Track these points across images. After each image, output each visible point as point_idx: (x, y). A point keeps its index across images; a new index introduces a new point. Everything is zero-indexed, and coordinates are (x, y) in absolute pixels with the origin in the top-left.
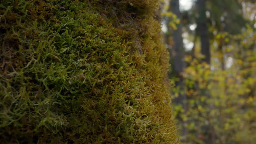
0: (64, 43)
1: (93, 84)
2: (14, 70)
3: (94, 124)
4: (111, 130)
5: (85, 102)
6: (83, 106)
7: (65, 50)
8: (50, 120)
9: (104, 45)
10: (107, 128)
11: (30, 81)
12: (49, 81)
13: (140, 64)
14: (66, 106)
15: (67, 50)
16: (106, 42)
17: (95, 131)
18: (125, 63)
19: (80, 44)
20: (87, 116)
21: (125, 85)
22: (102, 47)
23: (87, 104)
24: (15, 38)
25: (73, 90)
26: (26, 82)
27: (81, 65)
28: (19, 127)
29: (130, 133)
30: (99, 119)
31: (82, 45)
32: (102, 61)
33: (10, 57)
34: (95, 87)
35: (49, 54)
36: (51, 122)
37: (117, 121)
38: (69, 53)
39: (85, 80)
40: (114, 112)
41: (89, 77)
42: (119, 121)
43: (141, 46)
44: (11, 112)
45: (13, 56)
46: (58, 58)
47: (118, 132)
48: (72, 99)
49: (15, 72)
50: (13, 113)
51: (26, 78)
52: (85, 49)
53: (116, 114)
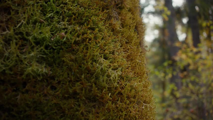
0: (49, 10)
1: (72, 42)
2: (7, 29)
3: (73, 73)
4: (88, 78)
5: (66, 56)
6: (64, 59)
7: (50, 15)
8: (35, 68)
9: (83, 11)
10: (84, 76)
11: (20, 39)
12: (35, 38)
13: (116, 29)
14: (50, 59)
15: (51, 15)
16: (85, 9)
17: (74, 79)
18: (101, 26)
19: (63, 10)
20: (67, 66)
21: (100, 43)
22: (81, 13)
23: (67, 57)
24: (8, 6)
25: (56, 46)
26: (16, 39)
27: (63, 27)
28: (10, 74)
29: (103, 81)
30: (77, 69)
31: (64, 11)
32: (81, 24)
33: (4, 20)
34: (74, 44)
35: (36, 18)
36: (35, 70)
37: (93, 71)
38: (53, 17)
39: (65, 38)
40: (89, 63)
41: (69, 36)
42: (94, 70)
43: (118, 16)
44: (3, 62)
45: (6, 19)
46: (43, 21)
47: (93, 79)
48: (54, 53)
49: (7, 31)
50: (5, 63)
51: (16, 37)
52: (67, 15)
53: (92, 65)
